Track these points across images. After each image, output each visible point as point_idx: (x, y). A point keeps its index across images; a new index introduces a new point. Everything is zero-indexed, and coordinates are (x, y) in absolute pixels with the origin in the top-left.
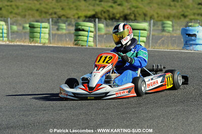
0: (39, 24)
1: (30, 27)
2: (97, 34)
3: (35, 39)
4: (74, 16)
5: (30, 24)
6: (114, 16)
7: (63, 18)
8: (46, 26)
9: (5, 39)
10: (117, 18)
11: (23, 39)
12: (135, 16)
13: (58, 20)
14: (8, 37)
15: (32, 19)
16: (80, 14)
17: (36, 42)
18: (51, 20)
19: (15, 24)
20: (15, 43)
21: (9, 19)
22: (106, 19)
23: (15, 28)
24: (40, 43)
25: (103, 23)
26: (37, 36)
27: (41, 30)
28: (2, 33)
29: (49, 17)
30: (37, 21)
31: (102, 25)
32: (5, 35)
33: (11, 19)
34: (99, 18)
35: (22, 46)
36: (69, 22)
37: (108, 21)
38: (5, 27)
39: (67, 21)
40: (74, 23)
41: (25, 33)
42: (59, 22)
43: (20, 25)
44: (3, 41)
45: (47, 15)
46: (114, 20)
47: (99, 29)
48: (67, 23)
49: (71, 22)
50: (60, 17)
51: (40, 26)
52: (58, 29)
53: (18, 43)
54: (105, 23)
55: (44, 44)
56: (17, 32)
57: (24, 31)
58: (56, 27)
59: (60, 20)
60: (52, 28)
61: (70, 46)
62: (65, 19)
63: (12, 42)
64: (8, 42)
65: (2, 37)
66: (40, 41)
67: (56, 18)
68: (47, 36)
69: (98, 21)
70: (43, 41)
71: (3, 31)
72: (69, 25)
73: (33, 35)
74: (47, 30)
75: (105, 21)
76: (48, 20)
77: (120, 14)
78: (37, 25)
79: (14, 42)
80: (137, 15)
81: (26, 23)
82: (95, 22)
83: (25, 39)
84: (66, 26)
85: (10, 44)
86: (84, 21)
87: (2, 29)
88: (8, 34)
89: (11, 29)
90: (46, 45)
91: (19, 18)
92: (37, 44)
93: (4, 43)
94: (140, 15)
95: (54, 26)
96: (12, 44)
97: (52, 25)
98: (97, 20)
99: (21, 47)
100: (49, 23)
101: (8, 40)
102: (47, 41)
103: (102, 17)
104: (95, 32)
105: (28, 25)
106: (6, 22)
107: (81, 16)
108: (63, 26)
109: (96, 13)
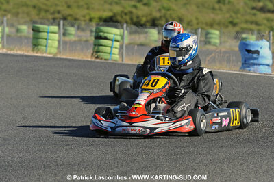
4: (84, 17)
6: (139, 20)
16: (93, 15)
43: (13, 26)
45: (48, 14)
48: (76, 27)
49: (80, 24)
52: (64, 35)
54: (128, 29)
62: (72, 20)
77: (146, 17)
84: (75, 31)
103: (123, 20)
107: (94, 18)
108: (72, 31)
109: (115, 14)
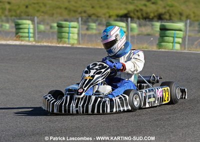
0: (68, 23)
1: (58, 26)
2: (130, 35)
3: (63, 39)
4: (105, 15)
5: (58, 23)
6: (147, 16)
7: (93, 17)
8: (75, 26)
9: (32, 39)
10: (151, 17)
11: (51, 39)
12: (170, 16)
13: (87, 19)
14: (34, 37)
15: (60, 18)
16: (111, 13)
17: (65, 43)
18: (80, 19)
19: (42, 23)
20: (42, 44)
21: (36, 18)
22: (139, 18)
23: (42, 27)
24: (69, 44)
25: (135, 23)
26: (65, 37)
27: (69, 30)
28: (28, 33)
29: (78, 16)
30: (66, 20)
31: (134, 25)
32: (31, 35)
33: (38, 17)
34: (131, 17)
35: (50, 47)
36: (99, 21)
37: (142, 20)
38: (31, 26)
39: (97, 20)
40: (104, 22)
41: (53, 33)
42: (89, 22)
43: (48, 24)
44: (29, 41)
45: (77, 14)
46: (147, 20)
47: (132, 29)
48: (97, 23)
49: (101, 21)
50: (90, 16)
51: (68, 26)
52: (87, 29)
53: (45, 44)
54: (137, 22)
55: (73, 44)
56: (44, 32)
57: (52, 30)
58: (86, 27)
59: (90, 20)
60: (82, 28)
61: (100, 47)
62: (95, 18)
63: (39, 42)
64: (34, 43)
65: (28, 37)
66: (69, 41)
67: (85, 17)
68: (76, 36)
69: (131, 20)
70: (72, 41)
71: (29, 31)
72: (99, 24)
73: (62, 35)
74: (76, 30)
75: (138, 20)
76: (78, 19)
77: (154, 13)
78: (66, 24)
79: (41, 42)
80: (173, 15)
81: (55, 23)
82: (127, 21)
83: (53, 39)
84: (96, 26)
85: (37, 44)
86: (116, 20)
87: (28, 29)
88: (34, 33)
89: (38, 29)
90: (75, 46)
91: (46, 17)
92: (65, 45)
93: (30, 44)
94: (175, 14)
95: (83, 26)
96: (39, 44)
97: (82, 24)
98: (129, 19)
99: (48, 49)
100: (78, 22)
101: (35, 41)
102: (76, 42)
103: (135, 16)
104: (127, 33)
105: (55, 25)
106: (33, 21)
107: (112, 16)
108: (93, 26)
109: (128, 11)
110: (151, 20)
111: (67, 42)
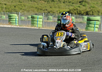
0: (37, 16)
1: (31, 17)
4: (57, 12)
5: (31, 16)
6: (80, 12)
7: (51, 12)
8: (41, 17)
9: (17, 24)
14: (19, 23)
15: (33, 13)
19: (23, 16)
22: (75, 14)
23: (23, 18)
24: (37, 27)
25: (74, 16)
26: (35, 23)
27: (38, 20)
30: (36, 14)
32: (17, 22)
33: (21, 13)
37: (77, 15)
38: (17, 17)
39: (53, 14)
40: (57, 16)
41: (29, 21)
42: (48, 15)
43: (26, 16)
44: (16, 25)
45: (42, 11)
46: (80, 15)
48: (53, 16)
49: (55, 15)
50: (49, 12)
51: (37, 18)
52: (48, 19)
53: (24, 27)
55: (40, 27)
56: (24, 20)
58: (47, 18)
60: (44, 18)
64: (18, 26)
65: (15, 23)
67: (47, 12)
68: (41, 23)
71: (16, 20)
73: (33, 22)
74: (41, 20)
76: (42, 14)
78: (36, 16)
81: (30, 15)
83: (29, 24)
84: (52, 17)
85: (20, 27)
88: (19, 21)
89: (20, 18)
92: (35, 28)
93: (16, 27)
94: (95, 12)
95: (45, 18)
96: (21, 27)
97: (44, 16)
98: (70, 14)
99: (26, 29)
100: (43, 15)
101: (19, 25)
102: (41, 26)
105: (30, 17)
106: (18, 14)
108: (51, 17)
109: (70, 10)
110: (82, 15)
111: (37, 26)
